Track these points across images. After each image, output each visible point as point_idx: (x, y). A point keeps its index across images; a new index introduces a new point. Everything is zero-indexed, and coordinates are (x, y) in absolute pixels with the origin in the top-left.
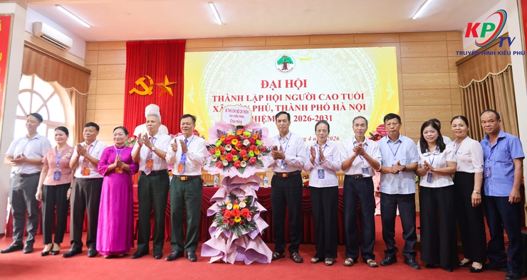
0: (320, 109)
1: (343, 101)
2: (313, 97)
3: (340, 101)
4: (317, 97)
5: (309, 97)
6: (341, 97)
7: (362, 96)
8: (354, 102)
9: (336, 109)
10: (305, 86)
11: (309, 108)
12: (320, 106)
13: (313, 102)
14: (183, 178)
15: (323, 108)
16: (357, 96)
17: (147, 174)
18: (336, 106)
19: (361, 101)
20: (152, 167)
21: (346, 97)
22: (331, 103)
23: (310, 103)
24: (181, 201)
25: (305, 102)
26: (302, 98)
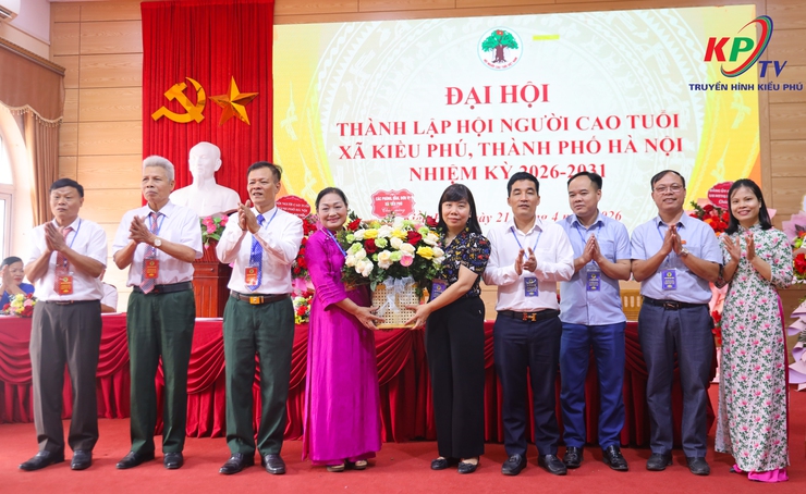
0: (578, 150)
1: (631, 131)
2: (563, 123)
3: (623, 133)
4: (572, 124)
5: (554, 124)
6: (626, 123)
7: (674, 121)
8: (657, 134)
9: (615, 149)
10: (545, 99)
11: (554, 148)
12: (577, 144)
13: (562, 135)
14: (254, 300)
15: (584, 147)
16: (664, 121)
17: (146, 292)
18: (615, 144)
19: (672, 132)
20: (156, 275)
21: (638, 122)
22: (605, 136)
23: (555, 137)
24: (249, 347)
25: (543, 135)
26: (537, 127)
